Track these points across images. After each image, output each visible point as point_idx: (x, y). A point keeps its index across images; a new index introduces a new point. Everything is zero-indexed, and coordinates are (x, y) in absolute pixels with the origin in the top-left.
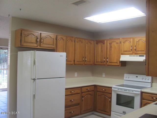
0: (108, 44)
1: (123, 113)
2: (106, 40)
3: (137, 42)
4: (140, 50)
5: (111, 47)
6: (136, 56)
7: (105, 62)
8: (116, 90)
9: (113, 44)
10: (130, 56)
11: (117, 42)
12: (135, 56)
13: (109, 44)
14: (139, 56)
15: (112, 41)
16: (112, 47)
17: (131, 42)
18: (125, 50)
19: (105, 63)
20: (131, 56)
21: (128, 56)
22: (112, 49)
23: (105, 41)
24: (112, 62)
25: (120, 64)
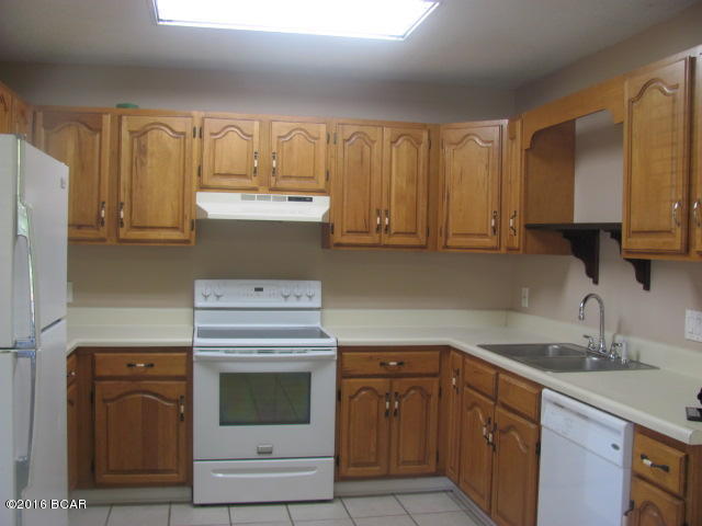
0: (125, 135)
1: (259, 453)
2: (107, 113)
3: (279, 137)
4: (294, 174)
5: (143, 151)
6: (276, 199)
7: (106, 224)
8: (221, 354)
9: (152, 135)
10: (243, 198)
11: (180, 130)
12: (267, 198)
13: (131, 132)
14: (290, 199)
15: (151, 120)
16: (150, 148)
17: (251, 136)
18: (223, 172)
19: (103, 232)
20: (253, 198)
21: (237, 196)
22: (150, 161)
23: (107, 119)
24: (148, 224)
25: (194, 233)
